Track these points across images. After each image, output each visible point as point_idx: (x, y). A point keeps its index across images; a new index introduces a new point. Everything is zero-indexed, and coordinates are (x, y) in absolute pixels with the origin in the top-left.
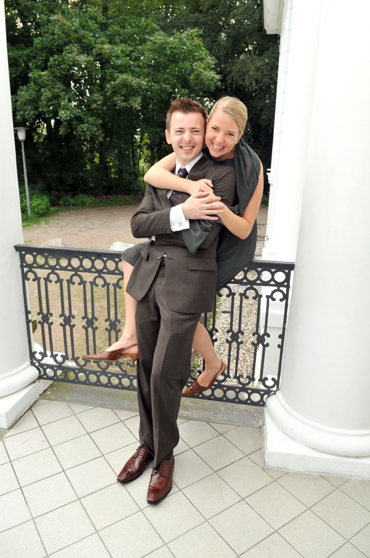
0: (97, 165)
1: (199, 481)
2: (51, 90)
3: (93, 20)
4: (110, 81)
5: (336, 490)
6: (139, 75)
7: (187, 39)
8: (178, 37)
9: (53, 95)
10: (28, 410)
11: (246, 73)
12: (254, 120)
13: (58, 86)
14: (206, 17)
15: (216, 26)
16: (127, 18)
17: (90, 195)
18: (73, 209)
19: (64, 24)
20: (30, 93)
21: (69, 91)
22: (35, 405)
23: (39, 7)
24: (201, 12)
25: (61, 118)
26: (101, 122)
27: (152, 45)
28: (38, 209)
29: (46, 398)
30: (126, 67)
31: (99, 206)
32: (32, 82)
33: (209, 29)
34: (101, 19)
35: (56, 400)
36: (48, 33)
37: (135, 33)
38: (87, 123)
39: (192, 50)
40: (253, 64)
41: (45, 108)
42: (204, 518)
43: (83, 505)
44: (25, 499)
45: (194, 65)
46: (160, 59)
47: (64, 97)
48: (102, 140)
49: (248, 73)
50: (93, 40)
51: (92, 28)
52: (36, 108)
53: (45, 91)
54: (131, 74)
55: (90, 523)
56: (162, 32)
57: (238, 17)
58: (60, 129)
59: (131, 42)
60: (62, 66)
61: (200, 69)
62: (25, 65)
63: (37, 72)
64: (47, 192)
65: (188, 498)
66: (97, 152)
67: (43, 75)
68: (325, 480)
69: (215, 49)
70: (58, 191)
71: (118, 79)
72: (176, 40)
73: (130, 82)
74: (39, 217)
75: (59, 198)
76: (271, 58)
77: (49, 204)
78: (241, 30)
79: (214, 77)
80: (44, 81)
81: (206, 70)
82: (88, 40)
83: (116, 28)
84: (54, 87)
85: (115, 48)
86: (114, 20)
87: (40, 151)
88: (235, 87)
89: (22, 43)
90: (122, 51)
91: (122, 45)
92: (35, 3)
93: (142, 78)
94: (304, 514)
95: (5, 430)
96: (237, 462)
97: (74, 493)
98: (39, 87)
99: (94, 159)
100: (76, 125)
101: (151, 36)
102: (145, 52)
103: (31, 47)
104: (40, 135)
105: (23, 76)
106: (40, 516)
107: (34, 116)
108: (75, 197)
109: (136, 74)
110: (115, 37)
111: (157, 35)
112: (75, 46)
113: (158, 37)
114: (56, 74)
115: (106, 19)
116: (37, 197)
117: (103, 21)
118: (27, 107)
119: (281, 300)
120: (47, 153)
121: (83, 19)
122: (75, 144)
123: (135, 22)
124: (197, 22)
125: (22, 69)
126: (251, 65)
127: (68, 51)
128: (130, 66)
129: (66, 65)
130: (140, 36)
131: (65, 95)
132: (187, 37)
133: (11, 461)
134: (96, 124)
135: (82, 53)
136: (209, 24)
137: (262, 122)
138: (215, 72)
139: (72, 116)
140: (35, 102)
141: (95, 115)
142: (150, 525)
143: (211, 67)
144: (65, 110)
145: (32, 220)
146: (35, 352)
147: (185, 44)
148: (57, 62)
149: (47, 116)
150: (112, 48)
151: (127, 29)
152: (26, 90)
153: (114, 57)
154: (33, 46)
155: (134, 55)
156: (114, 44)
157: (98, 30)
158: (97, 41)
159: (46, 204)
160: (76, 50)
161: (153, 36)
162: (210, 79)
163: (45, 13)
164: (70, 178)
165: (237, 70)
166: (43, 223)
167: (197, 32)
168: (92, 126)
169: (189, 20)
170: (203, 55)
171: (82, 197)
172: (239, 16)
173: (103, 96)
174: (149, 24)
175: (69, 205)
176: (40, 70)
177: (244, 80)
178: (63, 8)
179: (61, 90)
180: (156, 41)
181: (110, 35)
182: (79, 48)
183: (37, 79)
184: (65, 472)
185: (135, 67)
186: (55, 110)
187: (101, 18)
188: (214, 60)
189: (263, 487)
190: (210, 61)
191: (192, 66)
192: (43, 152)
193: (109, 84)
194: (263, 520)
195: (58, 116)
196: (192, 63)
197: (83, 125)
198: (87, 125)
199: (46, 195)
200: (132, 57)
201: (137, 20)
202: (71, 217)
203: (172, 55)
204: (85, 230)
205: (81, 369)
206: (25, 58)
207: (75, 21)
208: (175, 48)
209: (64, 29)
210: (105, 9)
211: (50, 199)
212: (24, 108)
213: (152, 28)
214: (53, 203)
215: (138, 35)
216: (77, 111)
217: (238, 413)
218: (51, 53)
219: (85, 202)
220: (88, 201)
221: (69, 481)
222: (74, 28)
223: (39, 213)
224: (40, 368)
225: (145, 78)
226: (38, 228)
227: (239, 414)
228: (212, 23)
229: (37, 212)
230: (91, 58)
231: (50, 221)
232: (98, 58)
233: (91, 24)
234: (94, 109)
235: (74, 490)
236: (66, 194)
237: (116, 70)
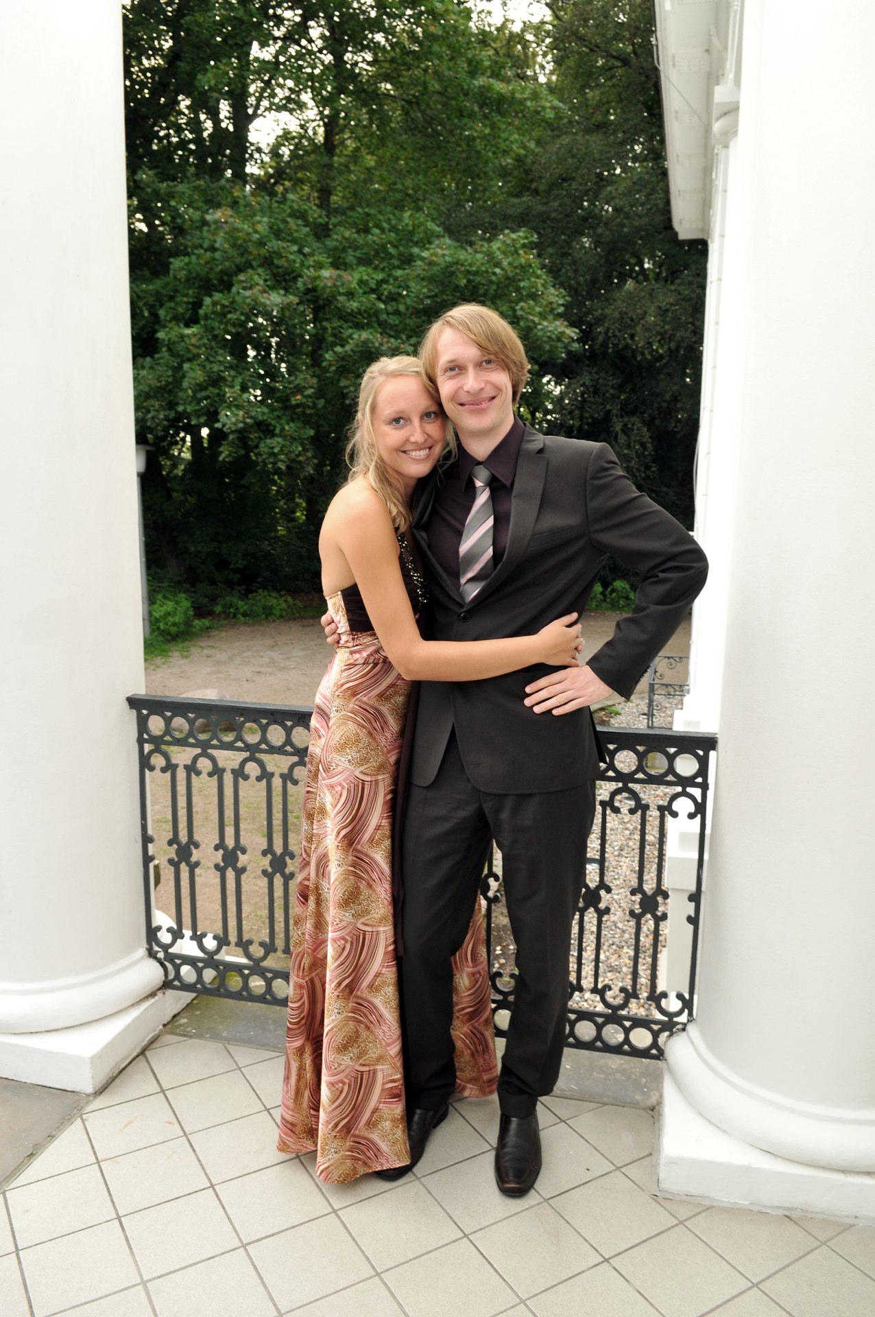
0: (302, 525)
1: (508, 1218)
2: (204, 367)
3: (298, 218)
4: (334, 344)
5: (820, 1246)
6: (396, 331)
7: (504, 253)
8: (484, 249)
9: (209, 377)
10: (137, 1056)
11: (636, 321)
12: (658, 422)
13: (221, 358)
14: (546, 203)
15: (568, 222)
16: (372, 211)
17: (283, 593)
18: (245, 624)
19: (238, 230)
20: (158, 373)
21: (243, 369)
22: (153, 1046)
23: (183, 193)
24: (536, 192)
25: (224, 425)
26: (312, 432)
27: (426, 268)
28: (166, 624)
29: (178, 1031)
30: (369, 316)
31: (303, 618)
32: (164, 349)
33: (552, 228)
34: (316, 216)
35: (199, 1036)
36: (201, 246)
37: (390, 243)
38: (280, 435)
39: (514, 277)
40: (652, 302)
41: (190, 404)
42: (518, 1296)
43: (251, 1259)
44: (127, 1240)
45: (518, 308)
46: (445, 297)
47: (233, 381)
48: (312, 472)
49: (642, 322)
50: (298, 260)
51: (295, 235)
52: (172, 405)
53: (191, 369)
54: (380, 330)
55: (266, 1297)
56: (448, 241)
57: (617, 201)
58: (221, 449)
59: (381, 262)
60: (229, 316)
61: (531, 317)
62: (151, 313)
63: (176, 329)
64: (187, 586)
65: (482, 1254)
66: (300, 497)
67: (188, 336)
68: (796, 1226)
69: (567, 271)
70: (213, 582)
71: (350, 341)
72: (479, 256)
73: (376, 348)
74: (169, 641)
75: (213, 600)
76: (694, 286)
77: (191, 613)
78: (625, 229)
79: (563, 333)
80: (191, 347)
81: (545, 319)
82: (288, 260)
83: (347, 234)
84: (212, 359)
85: (346, 276)
86: (344, 217)
87: (175, 495)
88: (613, 351)
89: (145, 268)
90: (361, 282)
91: (362, 269)
92: (175, 186)
93: (404, 337)
94: (744, 1296)
95: (88, 1095)
96: (595, 1182)
97: (234, 1233)
98: (179, 360)
99: (294, 512)
100: (256, 441)
101: (423, 248)
102: (412, 284)
103: (165, 276)
104: (176, 461)
105: (145, 336)
106: (159, 1277)
107: (165, 423)
108: (250, 596)
109: (391, 329)
110: (346, 252)
111: (438, 246)
112: (259, 274)
113: (439, 251)
114: (216, 332)
115: (327, 216)
116: (165, 597)
117: (320, 220)
118: (152, 402)
119: (691, 816)
120: (190, 498)
121: (276, 216)
122: (253, 481)
123: (389, 219)
124: (527, 215)
125: (144, 322)
126: (649, 303)
127: (244, 285)
128: (377, 313)
129: (238, 313)
130: (401, 248)
131: (234, 377)
132: (503, 248)
133: (98, 1162)
134: (300, 438)
135: (272, 288)
136: (554, 219)
137: (676, 427)
138: (566, 323)
139: (248, 420)
140: (170, 392)
141: (299, 419)
142: (396, 1306)
143: (556, 312)
144: (233, 409)
145: (152, 649)
146: (159, 928)
147: (498, 265)
148: (219, 307)
149: (193, 423)
150: (340, 277)
151: (373, 235)
152: (151, 368)
153: (344, 294)
154: (168, 273)
155: (387, 289)
156: (343, 267)
157: (311, 239)
158: (306, 263)
159: (185, 613)
160: (261, 282)
161: (428, 249)
162: (554, 336)
163: (195, 205)
164: (240, 555)
165: (617, 315)
166: (177, 654)
167: (526, 238)
168: (292, 443)
169: (510, 211)
170: (539, 285)
171: (265, 597)
172: (620, 199)
173: (318, 377)
174: (421, 224)
175: (235, 616)
176: (182, 325)
177: (632, 337)
178: (236, 194)
179: (226, 367)
180: (435, 259)
181: (336, 248)
182: (268, 277)
183: (174, 343)
184: (214, 1189)
185: (388, 314)
186: (212, 409)
187: (315, 213)
188: (563, 297)
189: (653, 1237)
190: (554, 299)
191: (515, 311)
192: (182, 498)
193: (330, 352)
194: (649, 1306)
195: (218, 421)
196: (513, 305)
197: (272, 441)
198: (280, 440)
199: (184, 593)
200: (382, 294)
201: (394, 215)
202: (239, 641)
203: (470, 287)
204: (269, 670)
205: (257, 968)
206: (151, 300)
207: (259, 222)
208: (476, 273)
209: (236, 238)
210: (325, 193)
211: (193, 602)
212: (145, 404)
213: (426, 233)
214: (201, 611)
215: (395, 247)
216: (259, 410)
217: (603, 1076)
218: (207, 286)
219: (271, 608)
220: (279, 605)
221: (224, 1208)
222: (258, 236)
223: (169, 634)
224: (168, 964)
225: (411, 337)
226: (165, 666)
227: (605, 1079)
228: (561, 216)
229: (163, 631)
230: (293, 299)
231: (193, 650)
232: (308, 297)
233: (294, 227)
234: (298, 406)
235: (234, 1227)
236: (229, 590)
237: (346, 321)
